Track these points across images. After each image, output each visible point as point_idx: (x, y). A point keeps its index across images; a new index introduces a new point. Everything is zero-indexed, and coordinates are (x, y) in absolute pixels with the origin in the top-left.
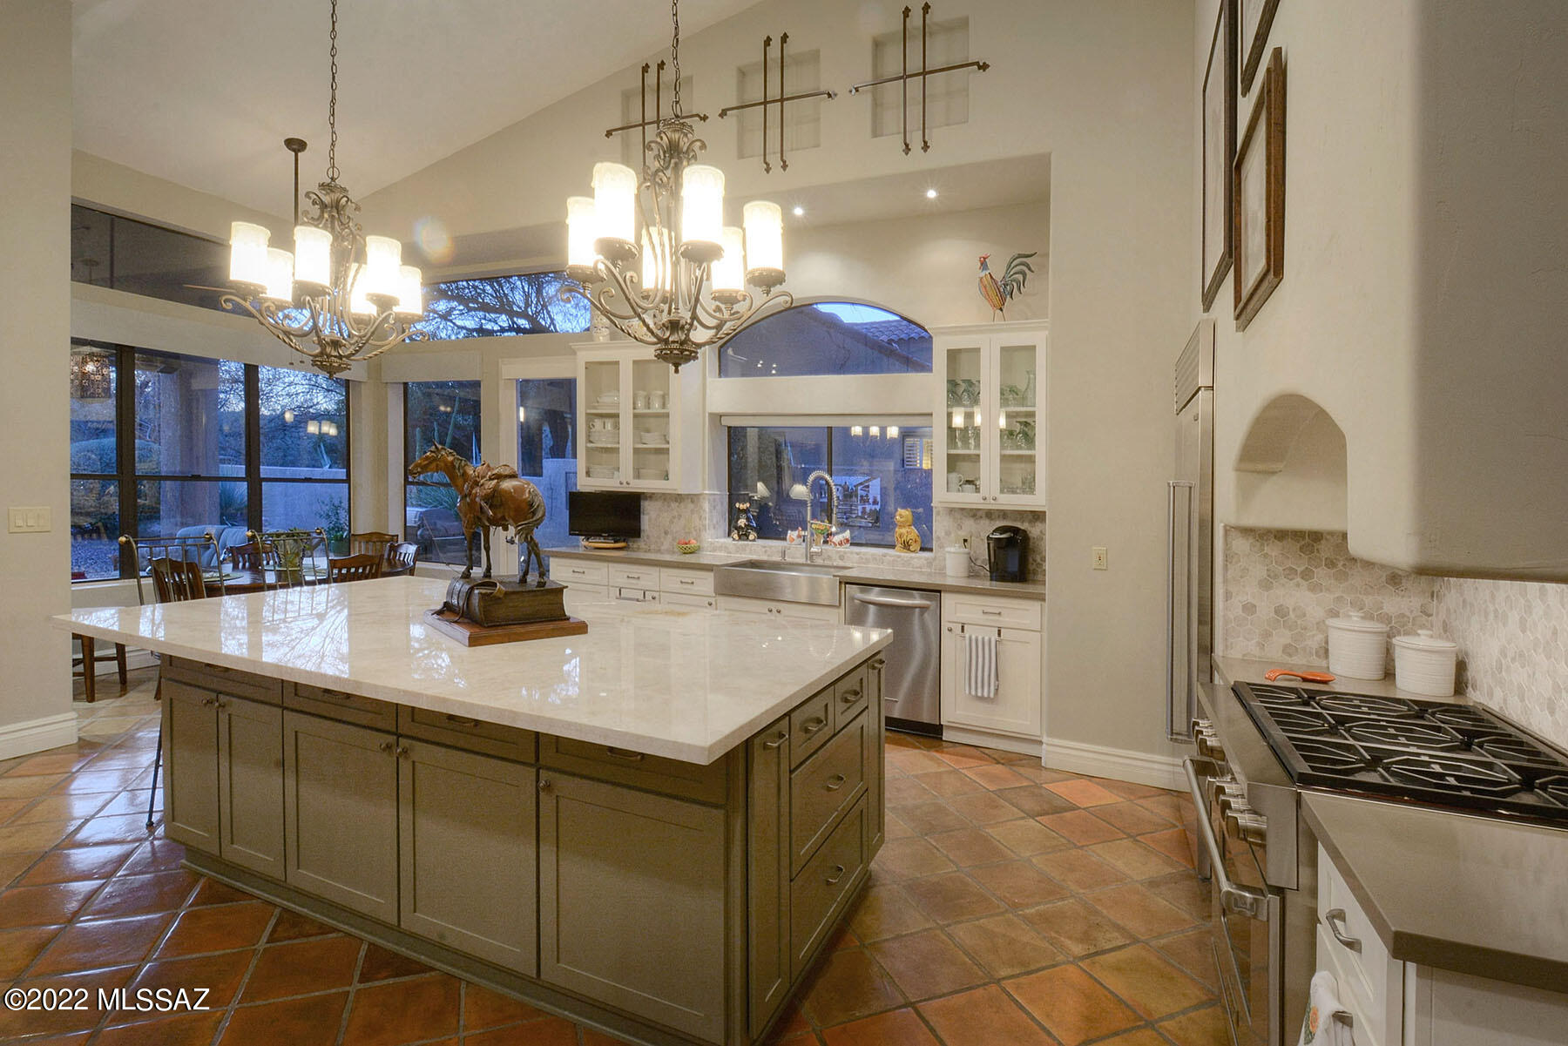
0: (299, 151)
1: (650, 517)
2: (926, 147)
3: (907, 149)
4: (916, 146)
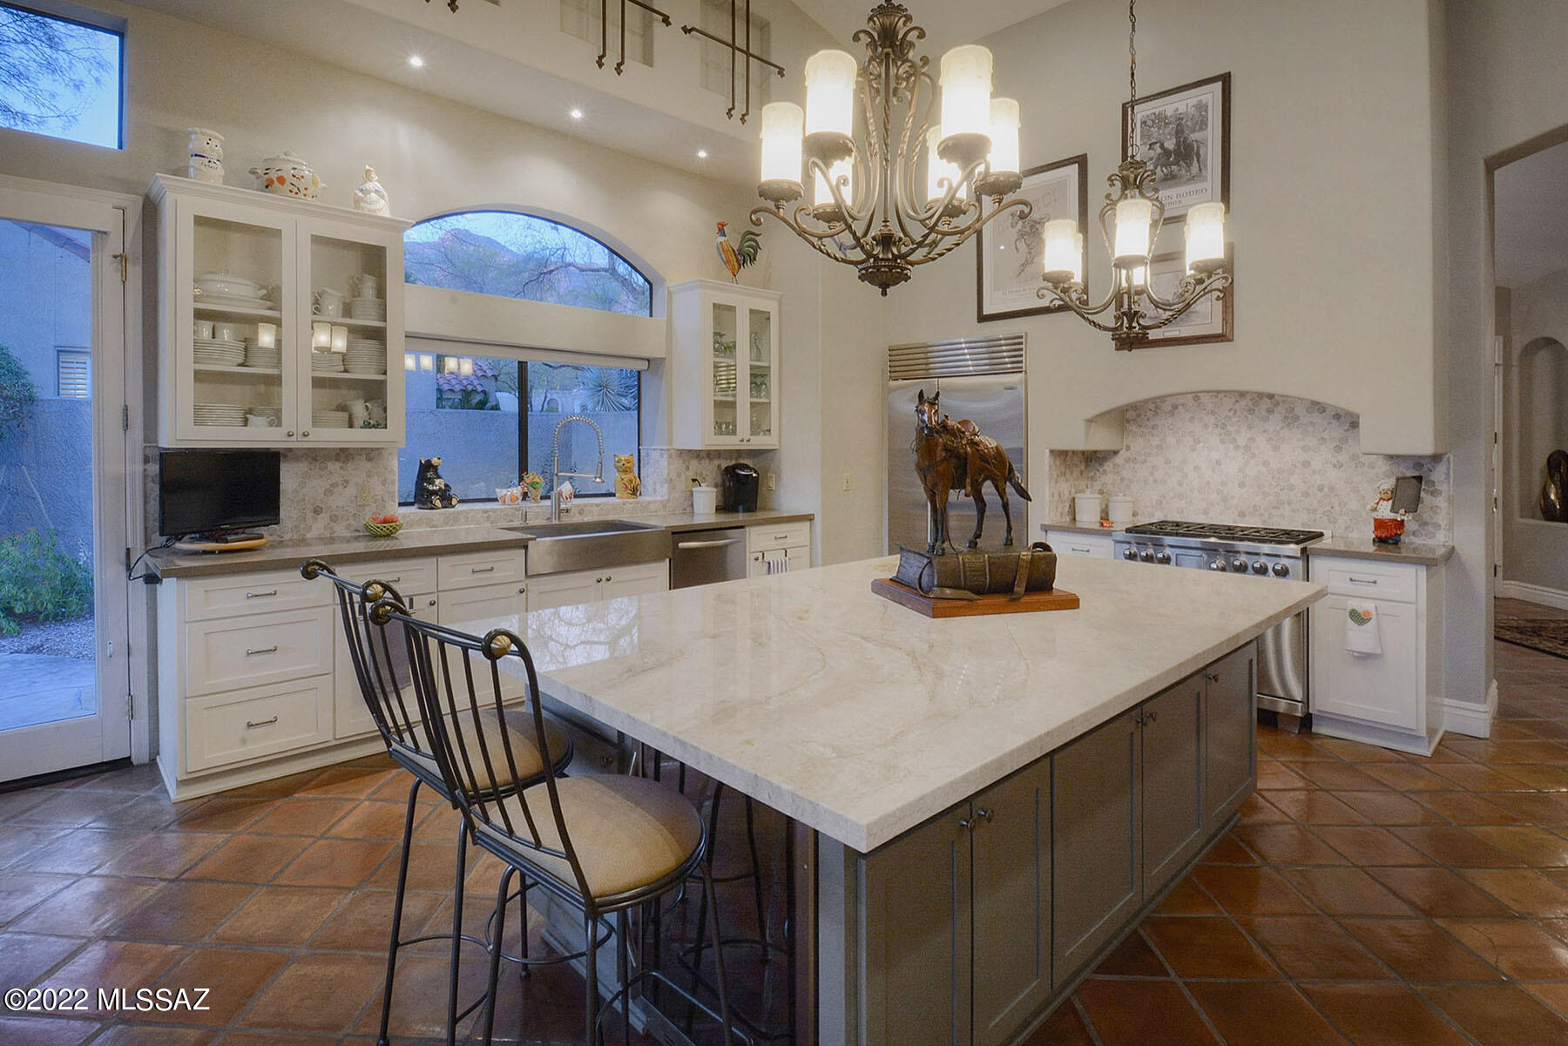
2: (743, 120)
3: (729, 113)
4: (737, 114)
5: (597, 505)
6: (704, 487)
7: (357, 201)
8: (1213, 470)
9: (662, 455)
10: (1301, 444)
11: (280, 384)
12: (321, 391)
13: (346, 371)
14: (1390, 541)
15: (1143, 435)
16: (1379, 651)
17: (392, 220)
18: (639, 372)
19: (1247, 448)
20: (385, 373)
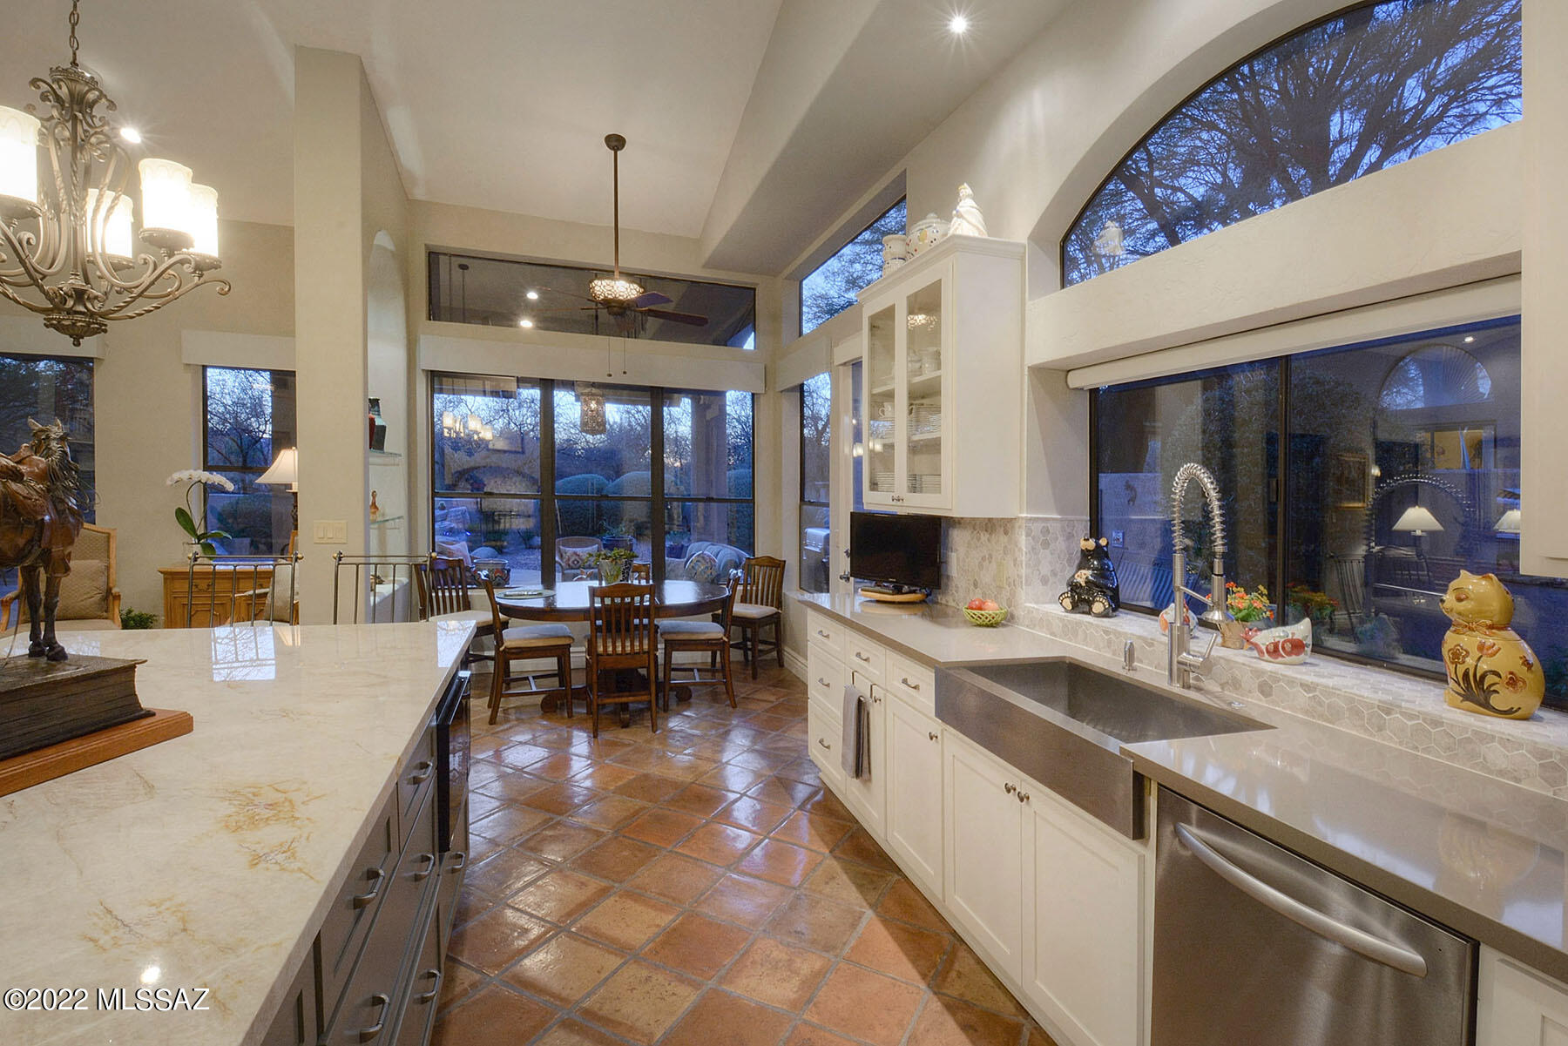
0: (618, 149)
1: (961, 556)
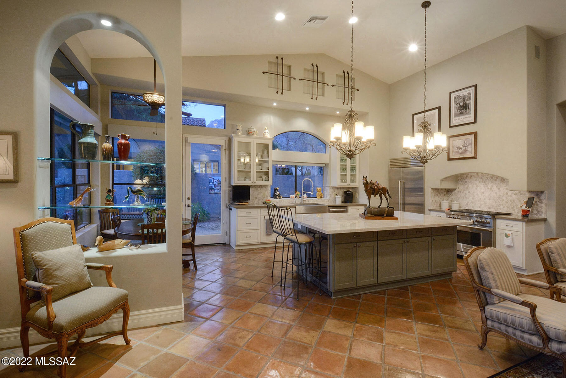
2: (347, 104)
4: (345, 103)
5: (312, 200)
6: (338, 196)
7: (264, 134)
8: (482, 195)
9: (328, 188)
10: (506, 187)
11: (251, 172)
12: (258, 174)
13: (261, 170)
14: (525, 216)
15: (463, 184)
16: (512, 245)
17: (270, 138)
18: (323, 167)
19: (491, 189)
20: (268, 170)
